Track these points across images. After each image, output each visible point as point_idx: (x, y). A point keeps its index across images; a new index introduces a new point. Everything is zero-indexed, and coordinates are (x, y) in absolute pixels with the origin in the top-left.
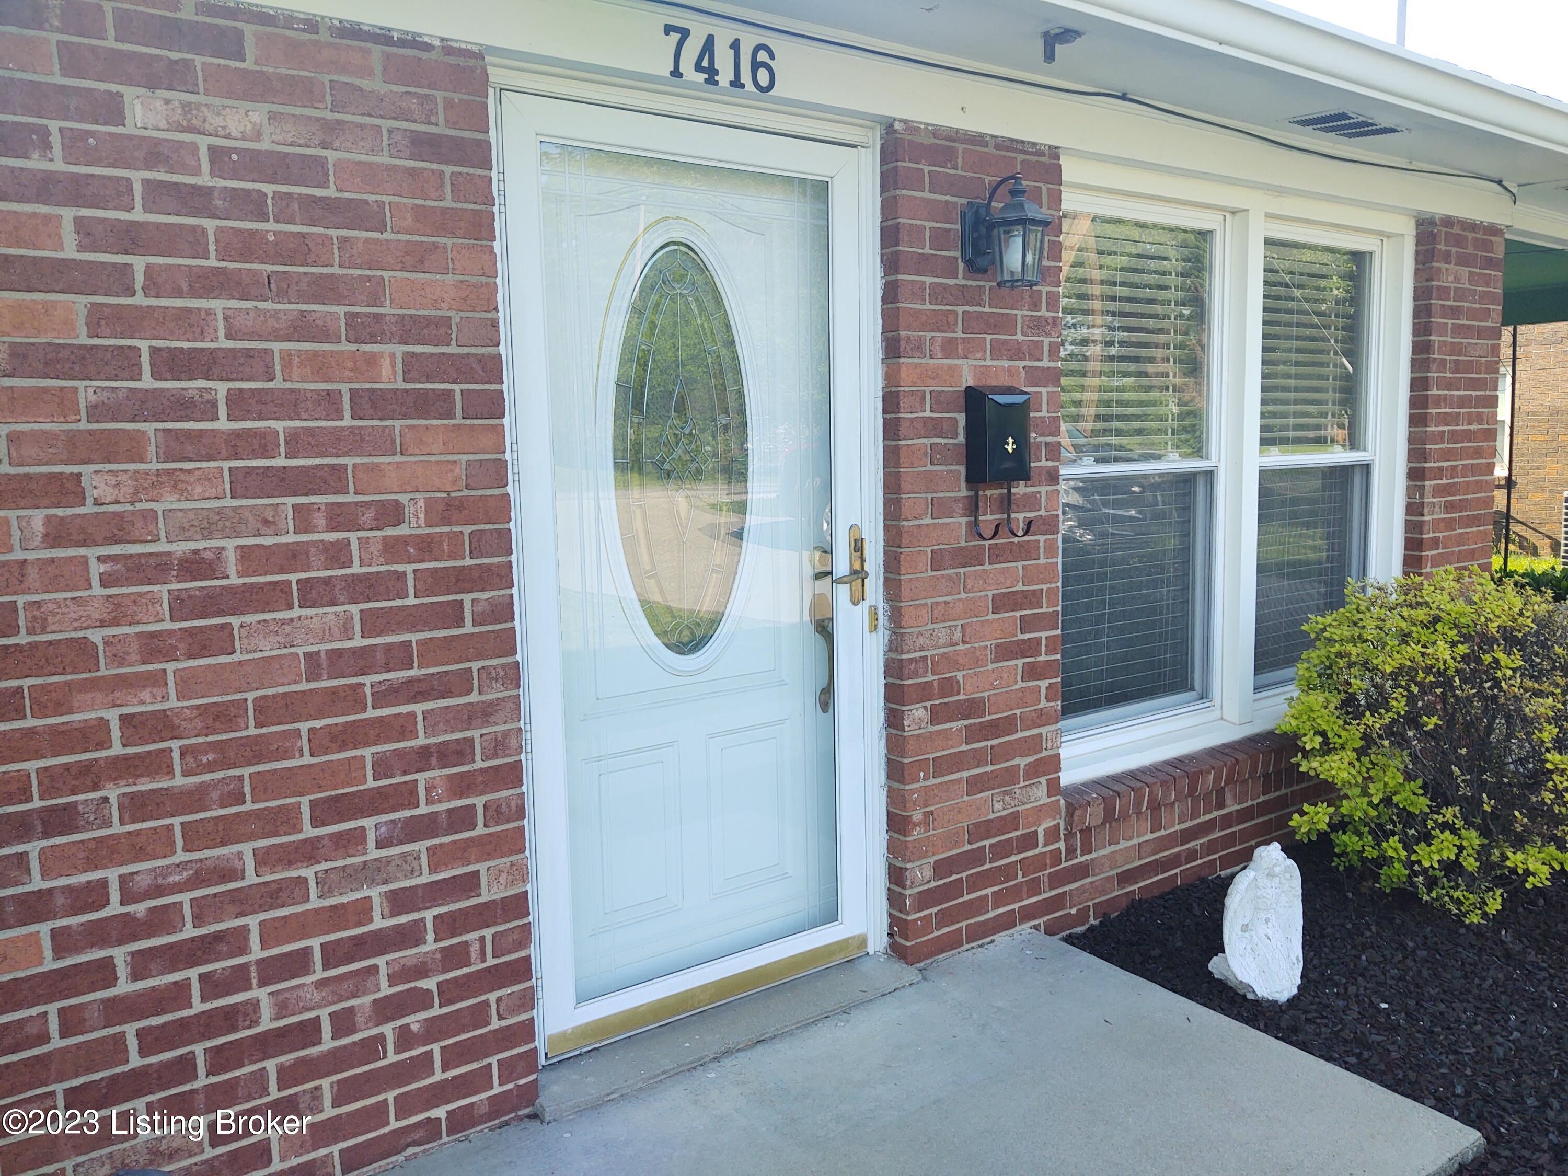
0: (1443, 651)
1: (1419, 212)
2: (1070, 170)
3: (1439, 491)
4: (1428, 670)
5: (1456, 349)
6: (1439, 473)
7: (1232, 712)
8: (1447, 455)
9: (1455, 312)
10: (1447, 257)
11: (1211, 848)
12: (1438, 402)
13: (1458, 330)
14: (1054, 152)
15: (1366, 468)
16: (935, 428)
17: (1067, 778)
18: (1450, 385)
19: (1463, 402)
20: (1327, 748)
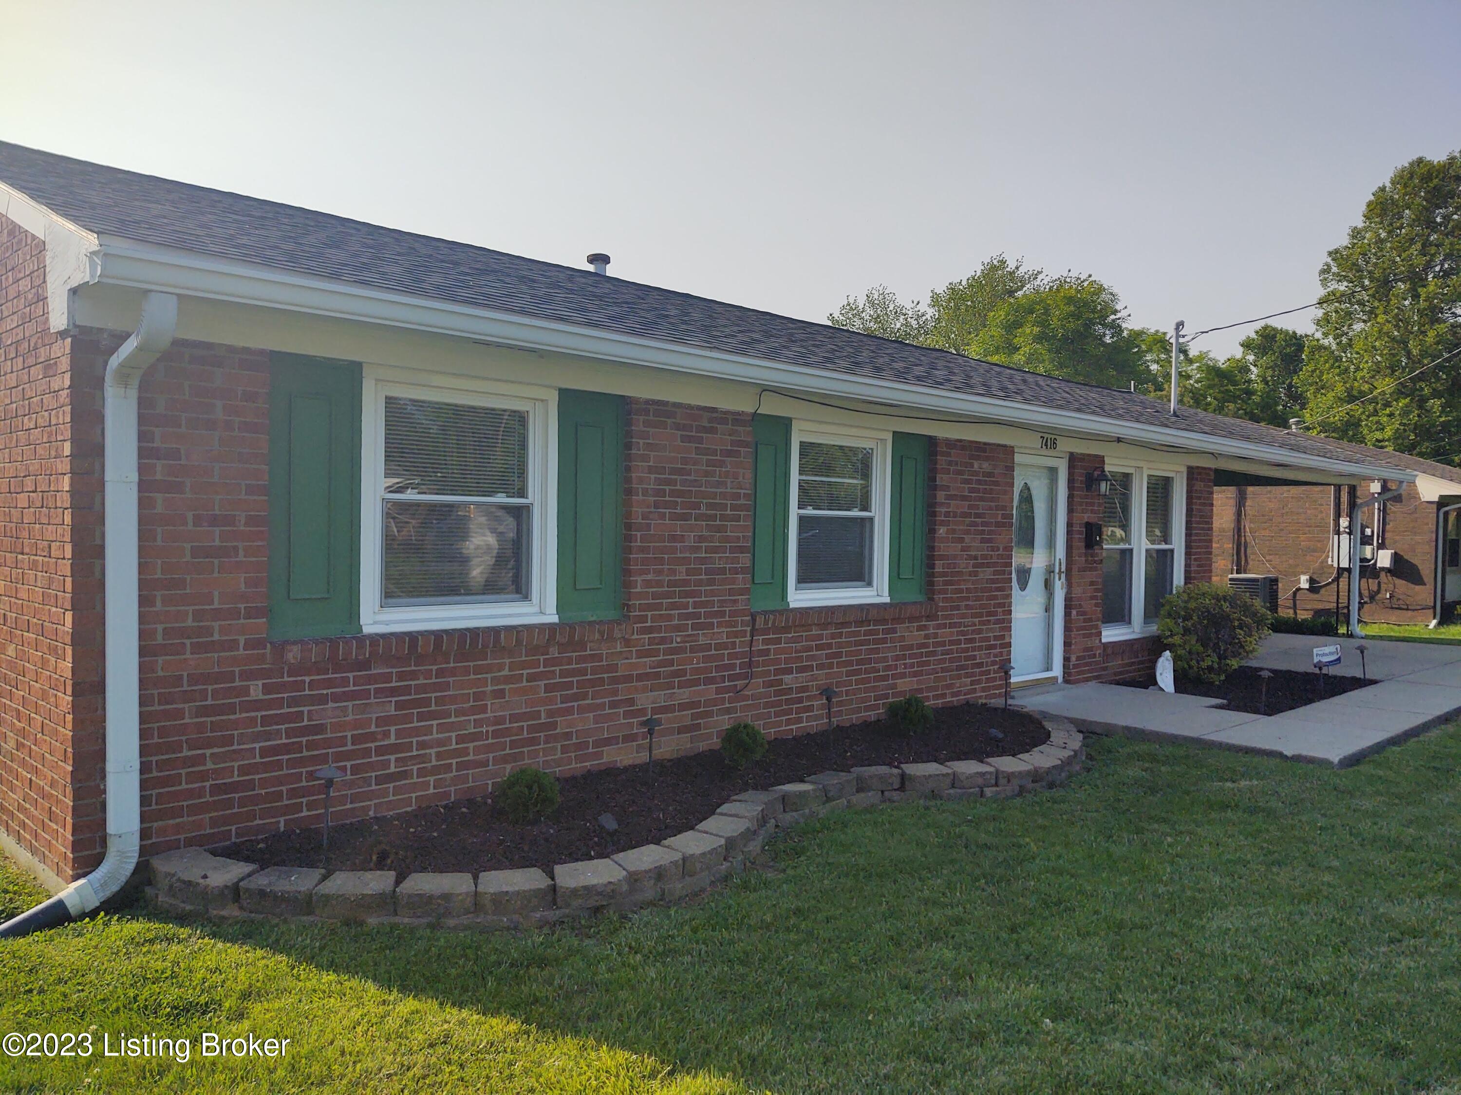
0: (1207, 601)
1: (1189, 464)
2: (1107, 460)
3: (1195, 560)
4: (1204, 607)
5: (1200, 511)
6: (1196, 554)
7: (1137, 629)
8: (1198, 547)
9: (1199, 498)
10: (1197, 479)
11: (1135, 671)
12: (1196, 528)
13: (1201, 504)
14: (1103, 457)
15: (1172, 551)
16: (1080, 533)
17: (1103, 640)
18: (1198, 523)
19: (1203, 529)
20: (1172, 636)
